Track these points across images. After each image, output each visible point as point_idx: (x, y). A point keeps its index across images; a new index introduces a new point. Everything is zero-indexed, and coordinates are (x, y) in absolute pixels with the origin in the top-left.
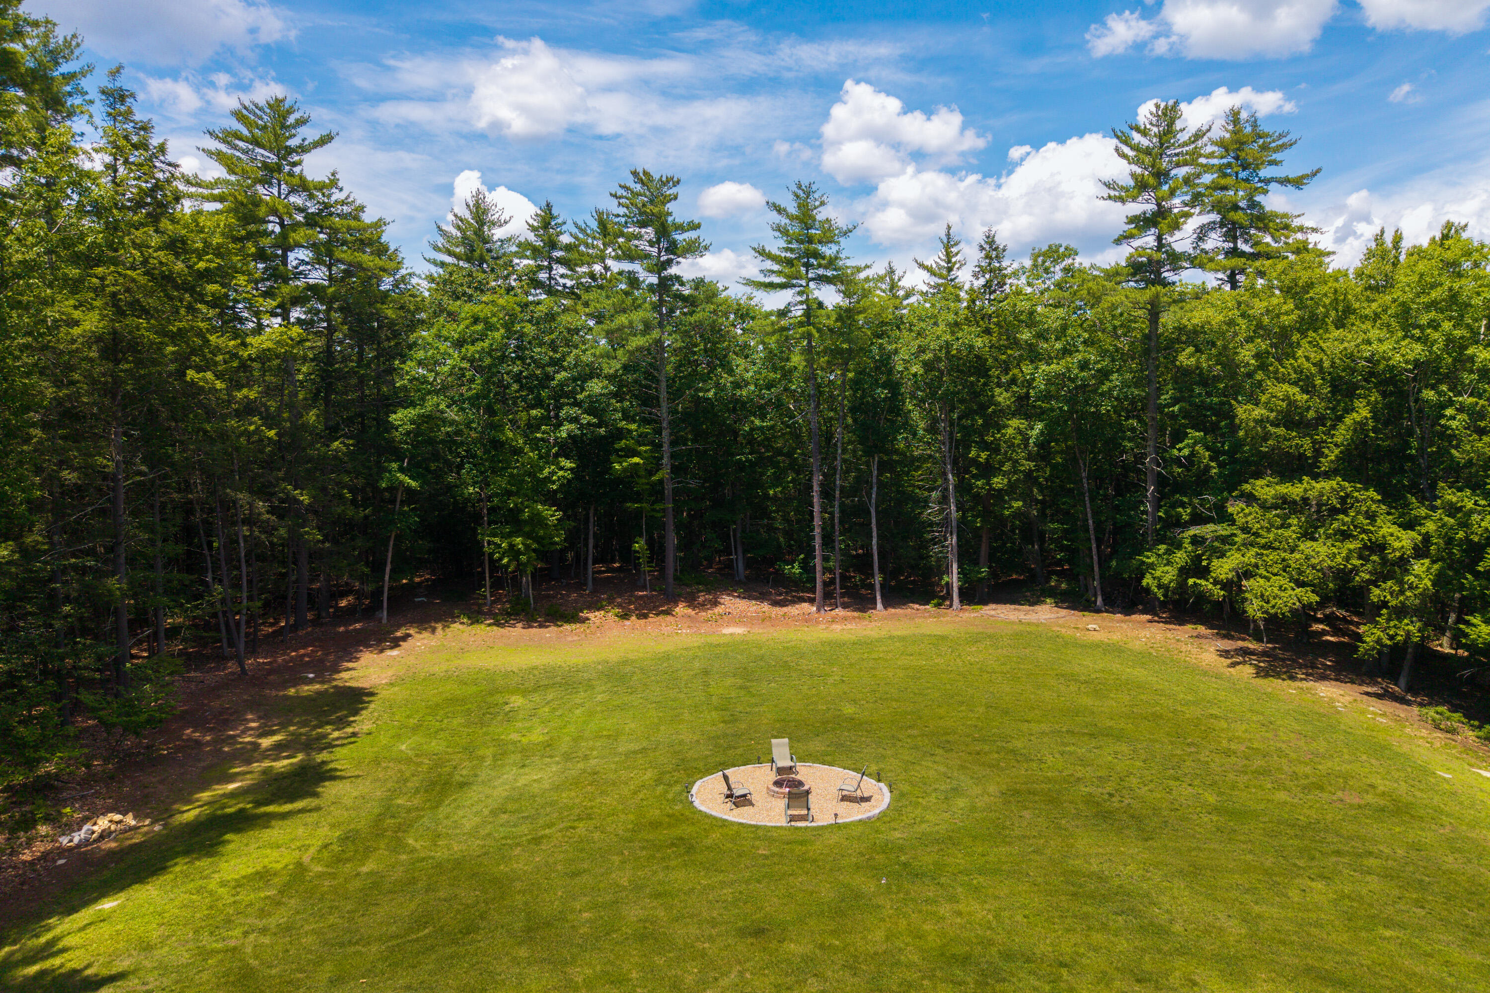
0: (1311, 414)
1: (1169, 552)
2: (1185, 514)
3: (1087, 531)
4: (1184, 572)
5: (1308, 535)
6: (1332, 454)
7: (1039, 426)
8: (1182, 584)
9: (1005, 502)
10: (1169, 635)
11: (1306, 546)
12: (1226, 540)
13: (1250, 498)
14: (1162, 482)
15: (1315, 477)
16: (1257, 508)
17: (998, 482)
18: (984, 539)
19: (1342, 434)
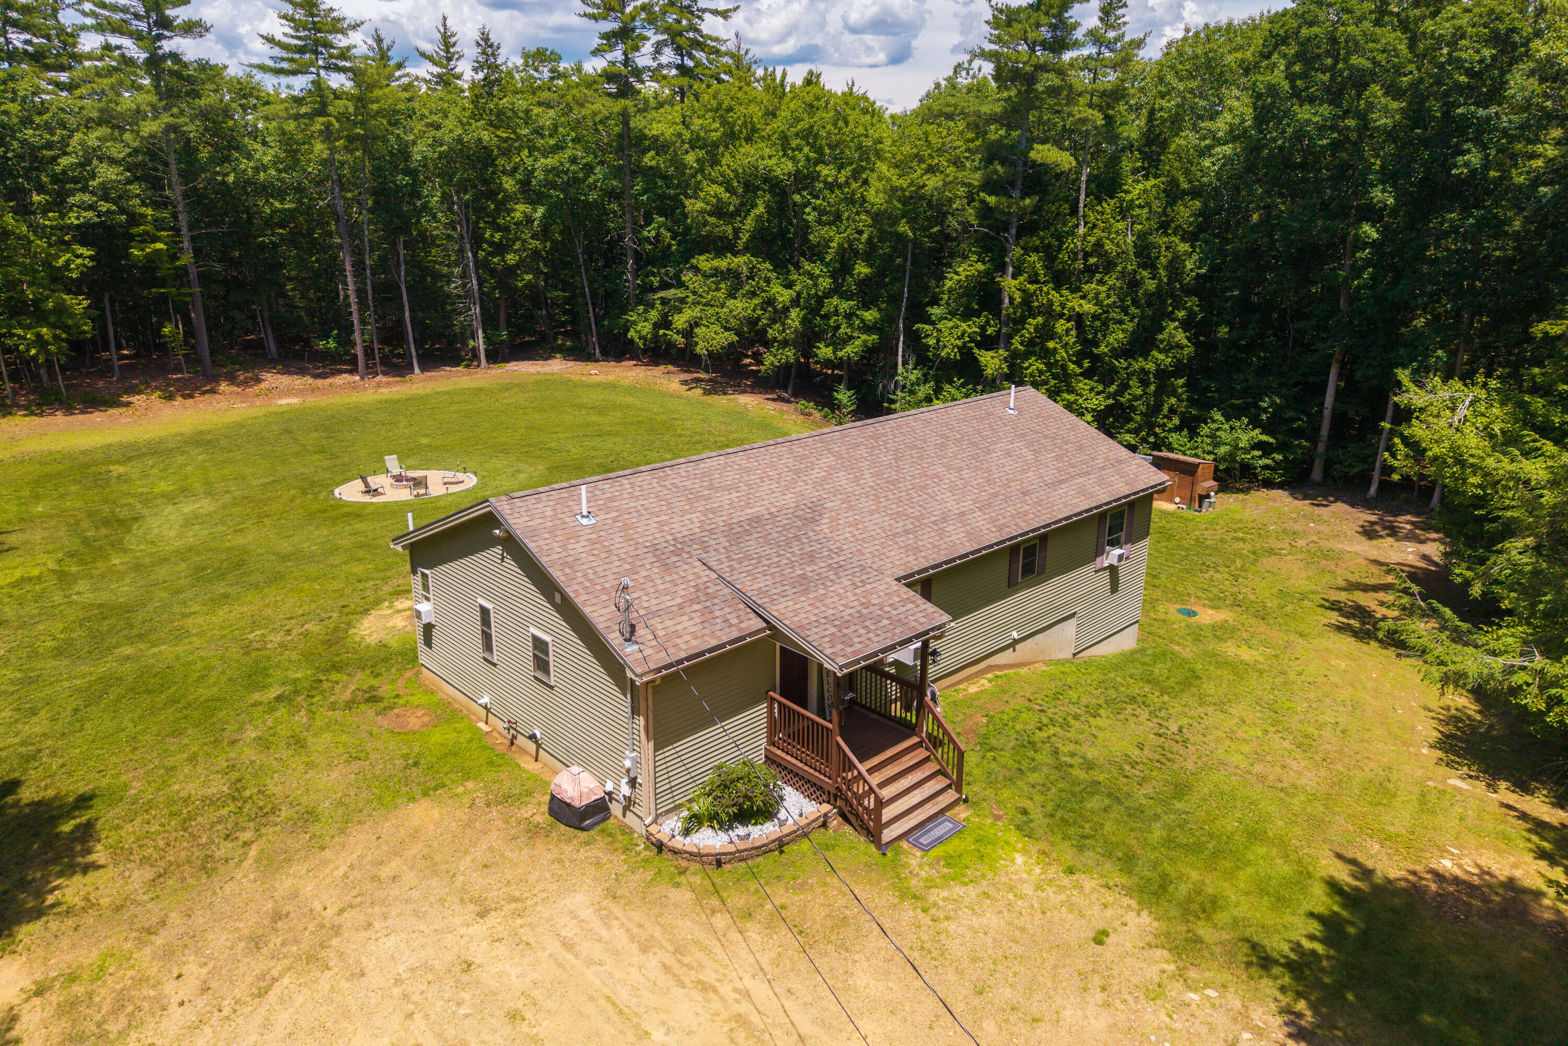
0: (732, 208)
1: (646, 311)
2: (655, 281)
3: (585, 297)
4: (656, 326)
5: (732, 295)
6: (745, 237)
7: (541, 211)
8: (656, 335)
9: (518, 275)
10: (648, 373)
11: (730, 303)
12: (683, 301)
13: (696, 270)
14: (638, 256)
15: (735, 254)
16: (700, 277)
17: (511, 258)
18: (502, 307)
19: (749, 223)
